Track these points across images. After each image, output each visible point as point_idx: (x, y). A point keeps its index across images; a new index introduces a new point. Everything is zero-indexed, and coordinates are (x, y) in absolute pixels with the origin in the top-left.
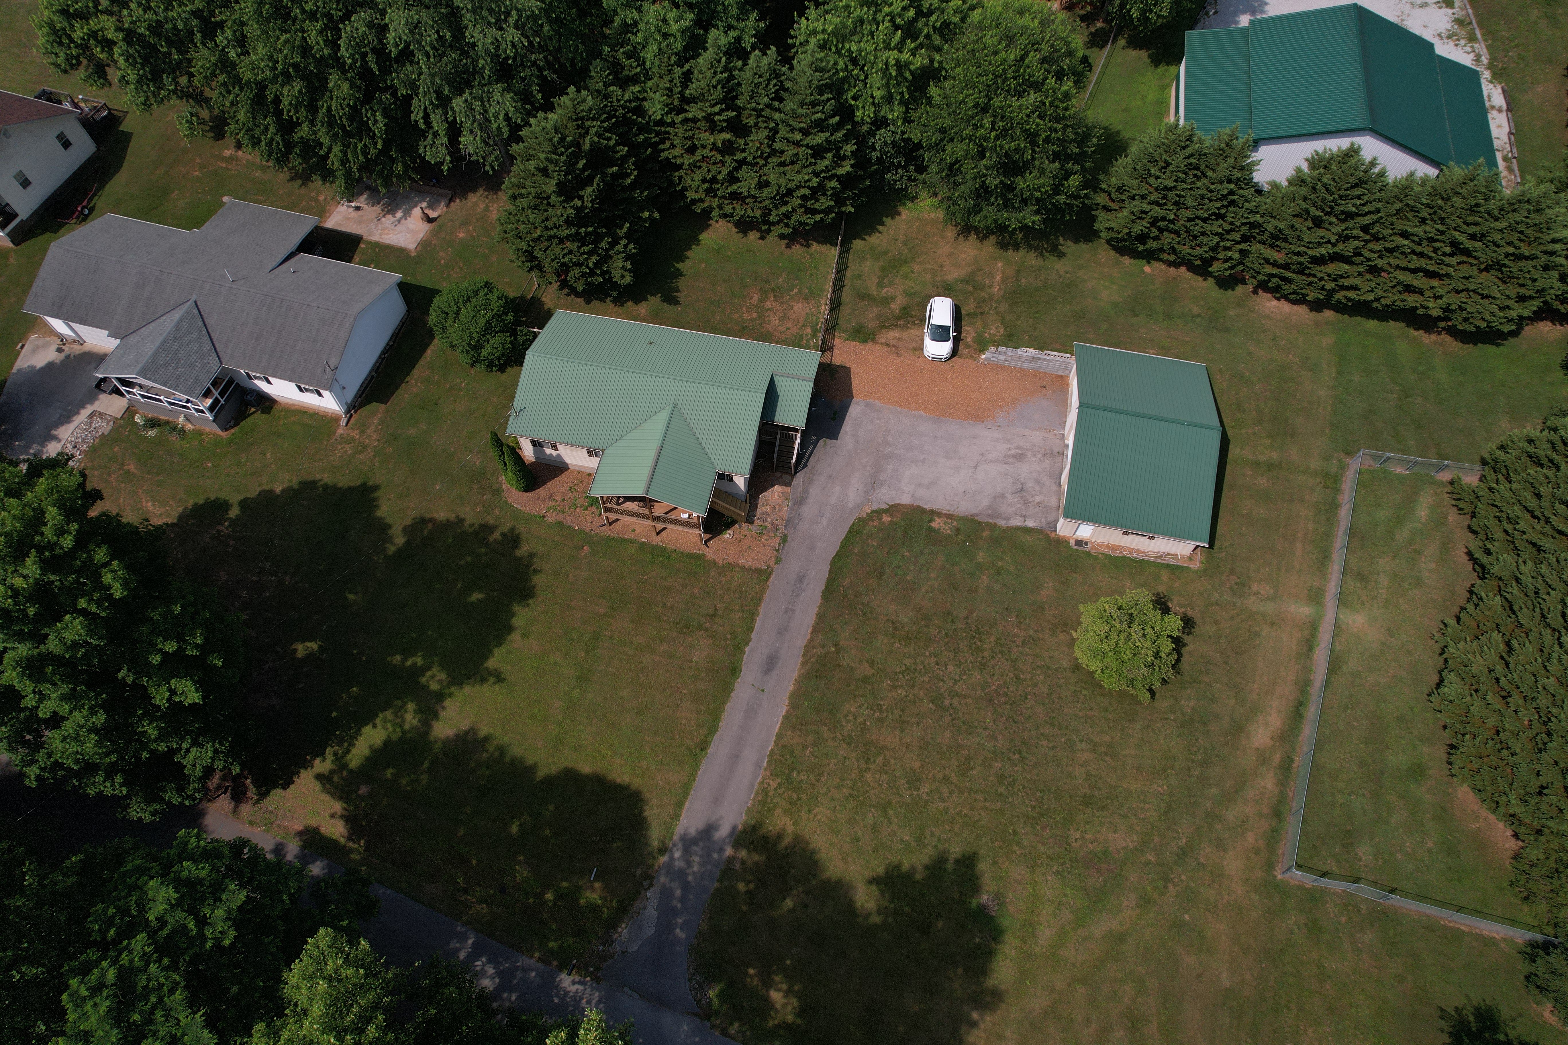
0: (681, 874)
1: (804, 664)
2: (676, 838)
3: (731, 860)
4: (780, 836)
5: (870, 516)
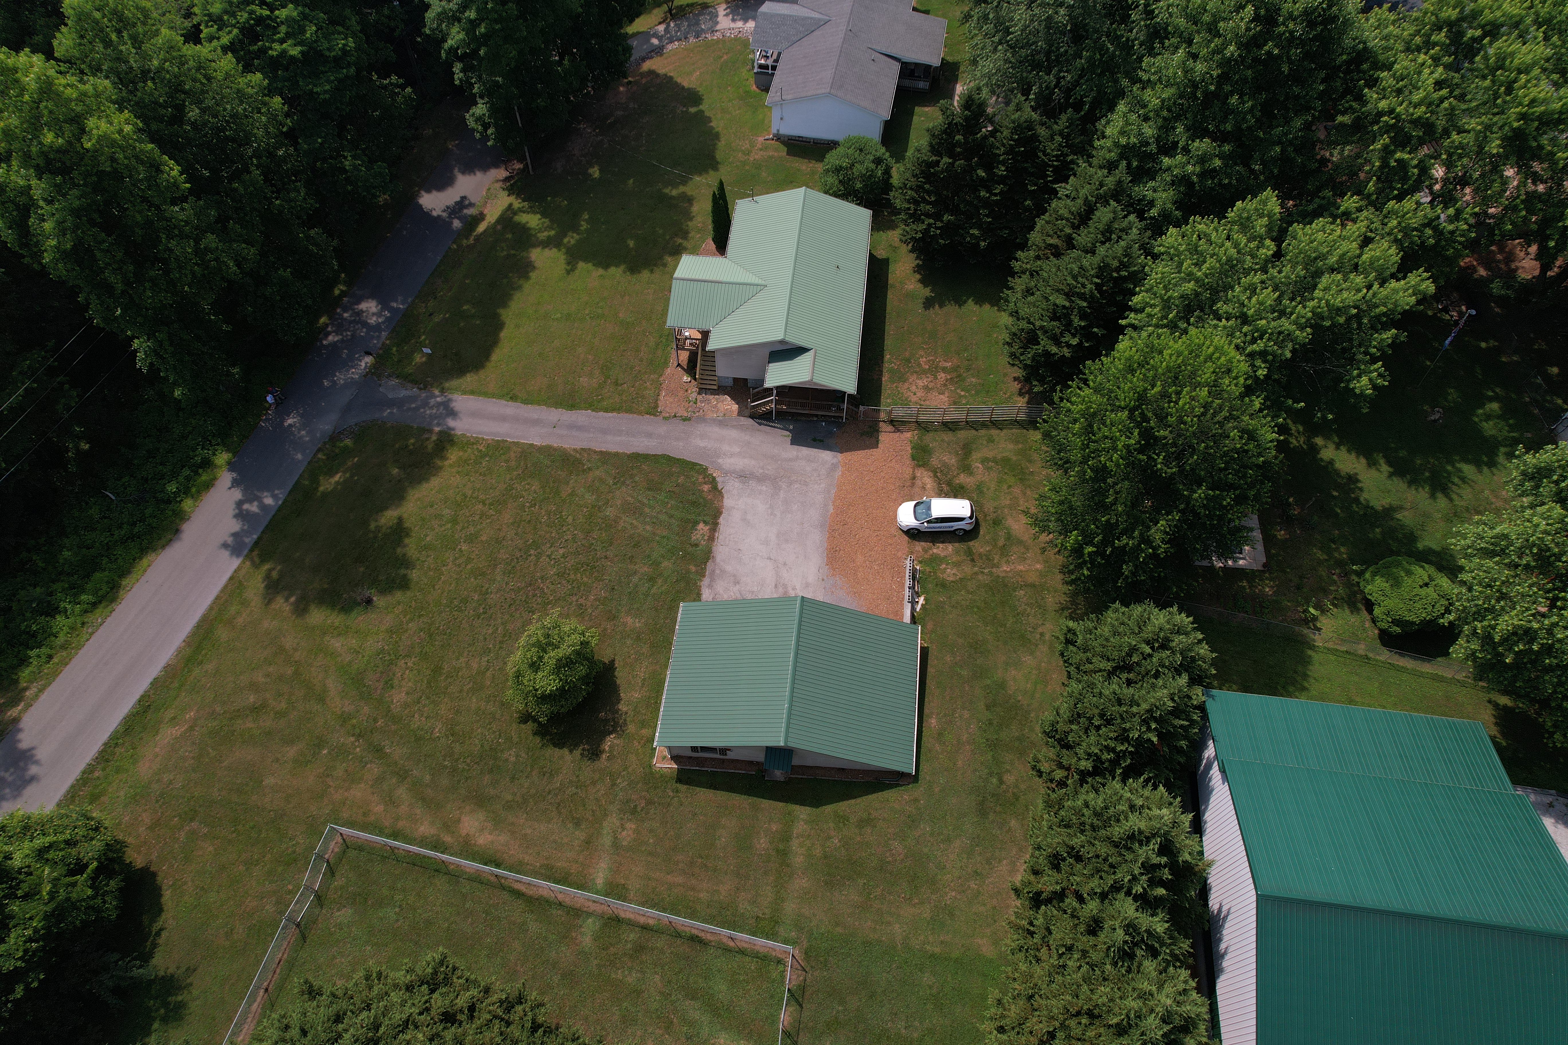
0: (425, 404)
1: (575, 450)
2: (450, 396)
3: (430, 431)
4: (443, 458)
5: (710, 475)
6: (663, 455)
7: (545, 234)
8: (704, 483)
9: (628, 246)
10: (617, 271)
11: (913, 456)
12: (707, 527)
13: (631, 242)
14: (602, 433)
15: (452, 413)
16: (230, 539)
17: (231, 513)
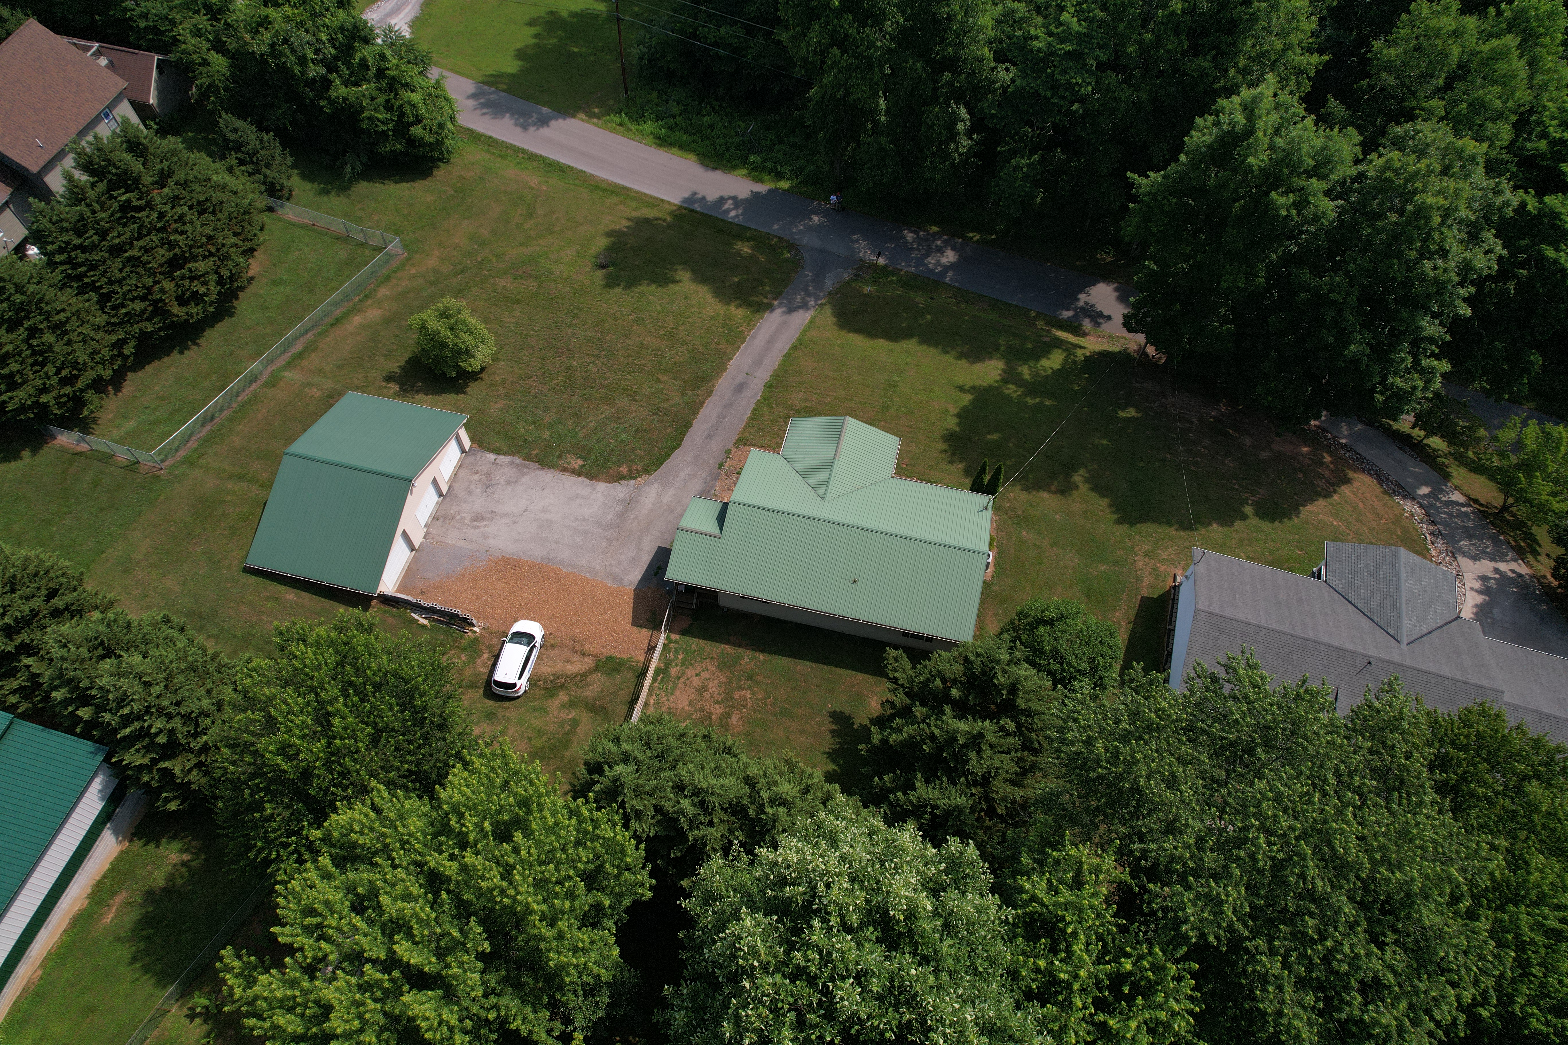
1: (713, 386)
2: (814, 309)
3: (775, 298)
4: (740, 306)
5: (640, 476)
6: (679, 445)
7: (1025, 371)
8: (630, 470)
9: (990, 433)
10: (952, 423)
11: (610, 659)
12: (577, 467)
13: (995, 437)
14: (729, 406)
15: (791, 310)
16: (700, 196)
17: (725, 194)
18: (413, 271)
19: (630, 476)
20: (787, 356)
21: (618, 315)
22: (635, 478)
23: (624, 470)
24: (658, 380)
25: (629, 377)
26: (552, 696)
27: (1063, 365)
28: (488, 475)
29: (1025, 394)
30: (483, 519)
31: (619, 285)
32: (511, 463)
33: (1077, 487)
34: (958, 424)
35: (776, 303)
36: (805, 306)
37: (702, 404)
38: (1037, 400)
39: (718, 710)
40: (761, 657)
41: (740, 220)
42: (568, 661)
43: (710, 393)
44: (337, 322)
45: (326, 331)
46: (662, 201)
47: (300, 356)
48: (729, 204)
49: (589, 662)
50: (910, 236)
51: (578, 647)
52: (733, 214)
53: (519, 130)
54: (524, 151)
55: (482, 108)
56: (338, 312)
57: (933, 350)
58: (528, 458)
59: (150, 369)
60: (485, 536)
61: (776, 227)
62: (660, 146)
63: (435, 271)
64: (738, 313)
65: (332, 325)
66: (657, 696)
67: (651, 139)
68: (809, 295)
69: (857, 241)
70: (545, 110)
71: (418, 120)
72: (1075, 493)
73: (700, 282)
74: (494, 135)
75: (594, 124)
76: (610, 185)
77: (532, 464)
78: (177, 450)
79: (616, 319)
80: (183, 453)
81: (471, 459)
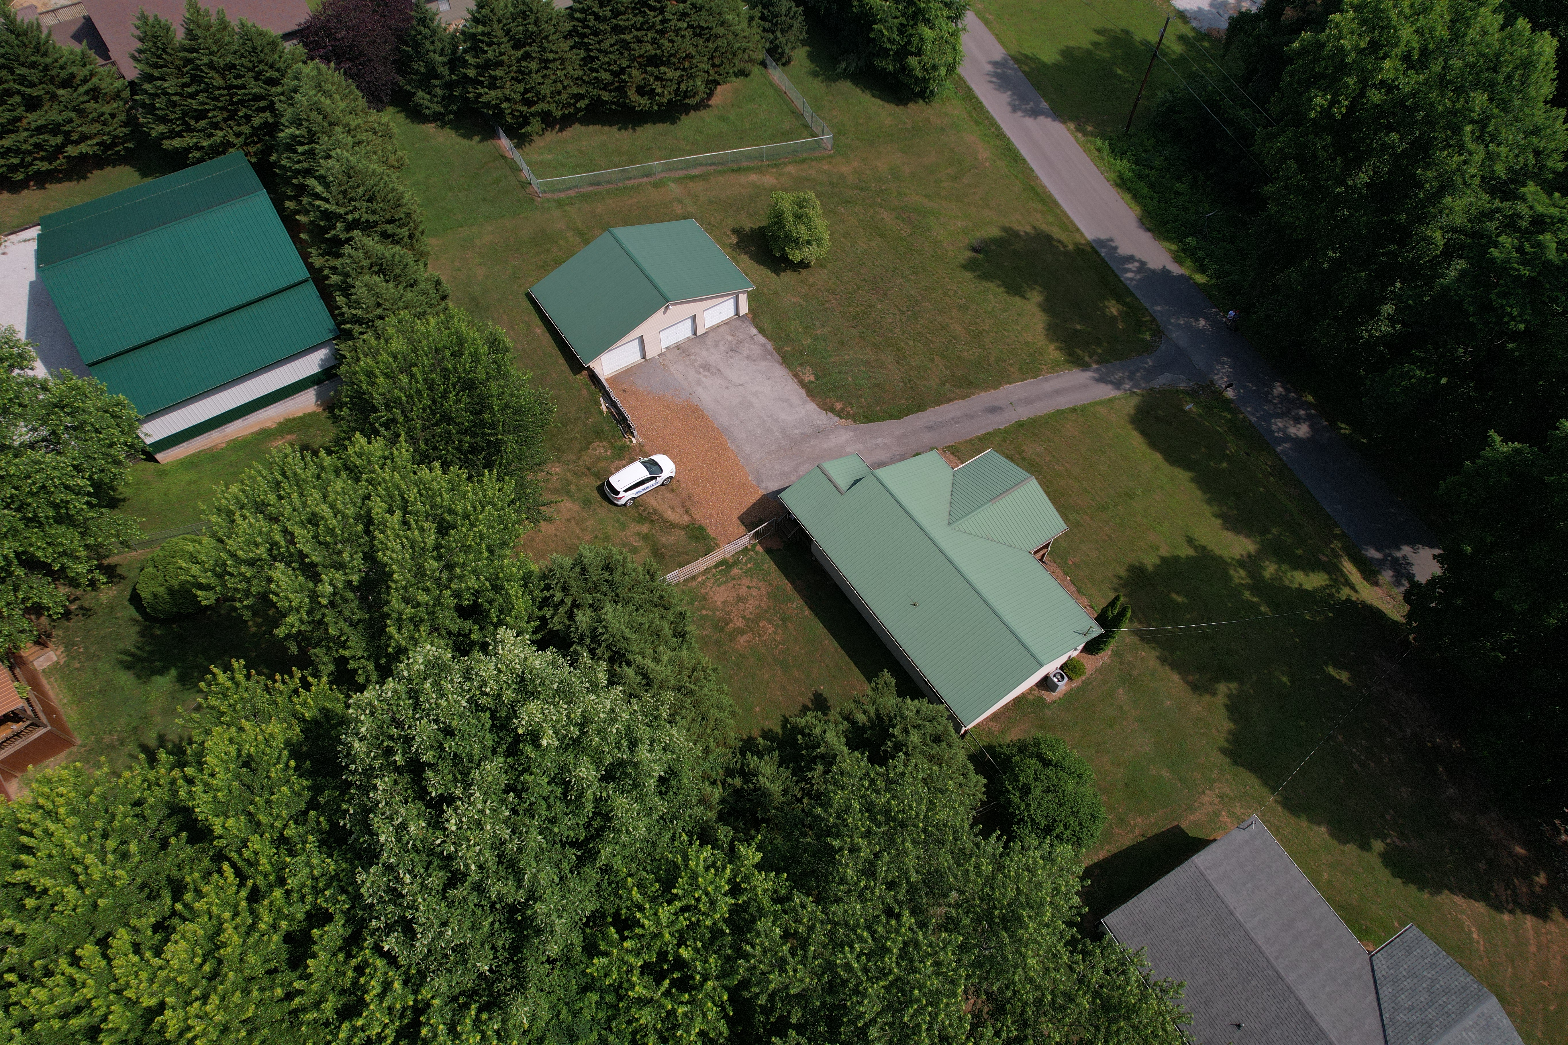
1: (973, 394)
2: (1122, 392)
3: (1097, 362)
4: (1060, 349)
5: (847, 419)
6: (900, 418)
7: (1270, 569)
8: (843, 409)
9: (1178, 593)
10: (1150, 561)
11: (701, 528)
12: (807, 380)
13: (1180, 599)
14: (970, 417)
15: (1101, 380)
16: (1113, 244)
17: (1138, 256)
18: (826, 167)
19: (839, 414)
20: (1060, 413)
21: (951, 293)
22: (841, 418)
23: (838, 406)
24: (932, 360)
25: (911, 343)
26: (639, 522)
27: (1315, 590)
28: (740, 342)
29: (1248, 587)
30: (709, 370)
31: (974, 271)
32: (763, 345)
33: (1214, 694)
34: (1156, 566)
35: (1095, 366)
36: (1117, 385)
37: (950, 400)
38: (1255, 599)
39: (739, 623)
40: (807, 612)
41: (1131, 285)
42: (673, 508)
43: (964, 397)
44: (739, 170)
45: (725, 172)
46: (1078, 230)
47: (692, 178)
48: (1134, 266)
49: (686, 519)
50: (1278, 389)
51: (688, 504)
52: (1130, 275)
53: (1009, 108)
54: (998, 128)
55: (994, 76)
56: (745, 164)
57: (1199, 494)
58: (778, 350)
59: (591, 128)
60: (698, 383)
61: (1159, 308)
62: (1117, 185)
63: (842, 177)
64: (1053, 352)
65: (733, 170)
66: (707, 578)
67: (1113, 176)
68: (1131, 378)
69: (1224, 364)
70: (1044, 105)
71: (919, 53)
72: (1207, 698)
73: (1044, 310)
74: (985, 103)
75: (1076, 138)
76: (1045, 192)
77: (777, 356)
78: (560, 191)
79: (946, 294)
80: (562, 195)
81: (738, 323)
